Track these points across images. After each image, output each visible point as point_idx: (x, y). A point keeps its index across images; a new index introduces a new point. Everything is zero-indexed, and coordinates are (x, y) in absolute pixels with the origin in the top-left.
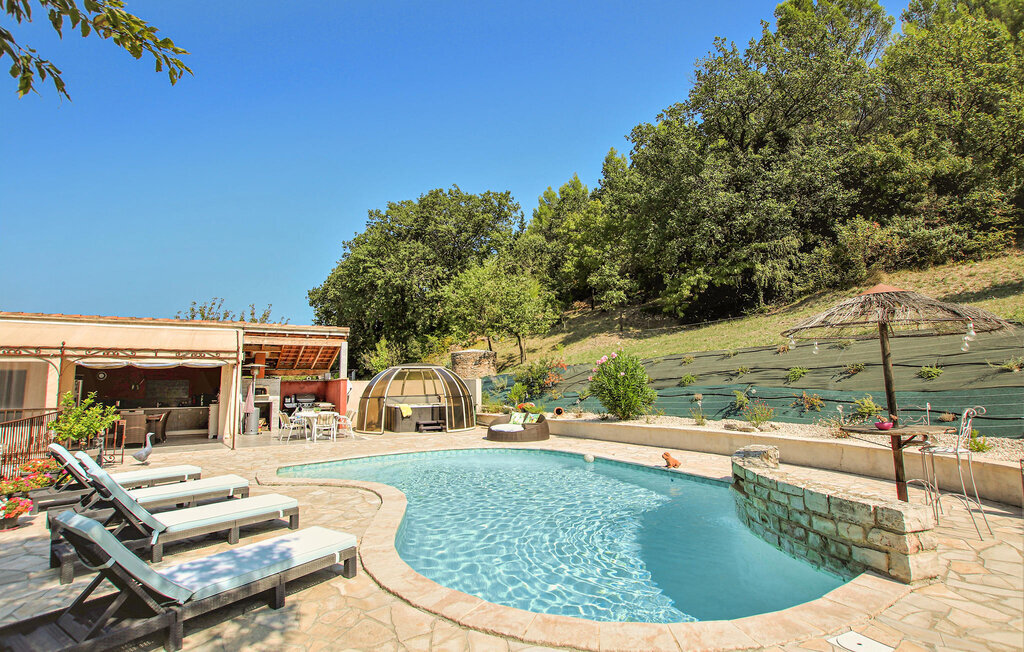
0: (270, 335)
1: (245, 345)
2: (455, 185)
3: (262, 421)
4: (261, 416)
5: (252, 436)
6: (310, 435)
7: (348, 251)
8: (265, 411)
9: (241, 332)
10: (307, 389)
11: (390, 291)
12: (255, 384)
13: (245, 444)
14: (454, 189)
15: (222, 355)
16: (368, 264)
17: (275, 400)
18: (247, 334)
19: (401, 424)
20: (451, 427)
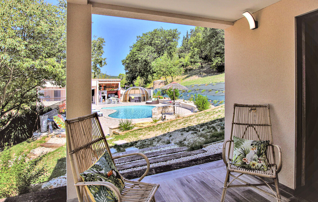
0: (104, 81)
1: (99, 84)
2: (161, 27)
3: (104, 100)
4: (103, 98)
5: (101, 103)
6: (111, 103)
7: (131, 49)
8: (104, 97)
9: (98, 81)
10: (113, 92)
11: (142, 61)
12: (102, 92)
13: (100, 104)
14: (161, 28)
15: (94, 87)
16: (136, 53)
17: (106, 95)
18: (99, 81)
19: (131, 100)
20: (142, 101)
